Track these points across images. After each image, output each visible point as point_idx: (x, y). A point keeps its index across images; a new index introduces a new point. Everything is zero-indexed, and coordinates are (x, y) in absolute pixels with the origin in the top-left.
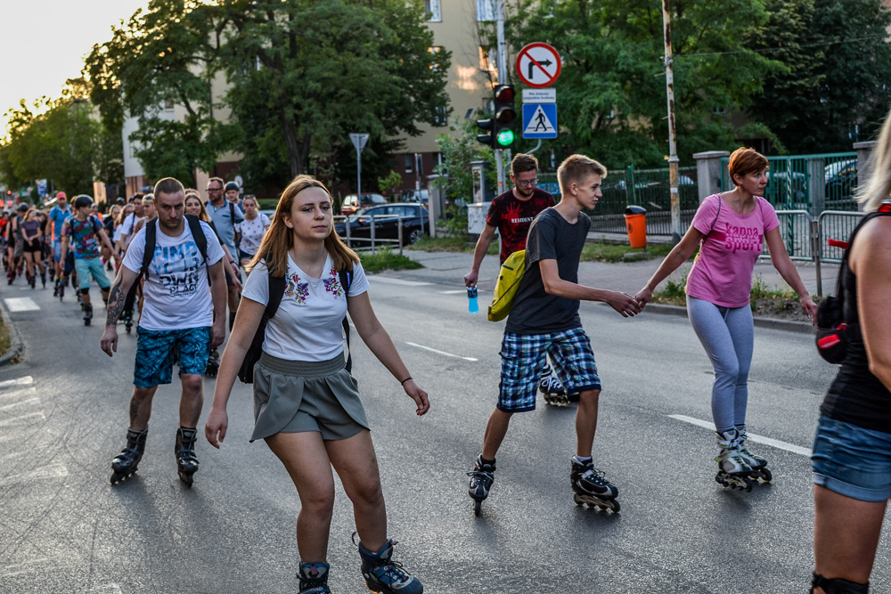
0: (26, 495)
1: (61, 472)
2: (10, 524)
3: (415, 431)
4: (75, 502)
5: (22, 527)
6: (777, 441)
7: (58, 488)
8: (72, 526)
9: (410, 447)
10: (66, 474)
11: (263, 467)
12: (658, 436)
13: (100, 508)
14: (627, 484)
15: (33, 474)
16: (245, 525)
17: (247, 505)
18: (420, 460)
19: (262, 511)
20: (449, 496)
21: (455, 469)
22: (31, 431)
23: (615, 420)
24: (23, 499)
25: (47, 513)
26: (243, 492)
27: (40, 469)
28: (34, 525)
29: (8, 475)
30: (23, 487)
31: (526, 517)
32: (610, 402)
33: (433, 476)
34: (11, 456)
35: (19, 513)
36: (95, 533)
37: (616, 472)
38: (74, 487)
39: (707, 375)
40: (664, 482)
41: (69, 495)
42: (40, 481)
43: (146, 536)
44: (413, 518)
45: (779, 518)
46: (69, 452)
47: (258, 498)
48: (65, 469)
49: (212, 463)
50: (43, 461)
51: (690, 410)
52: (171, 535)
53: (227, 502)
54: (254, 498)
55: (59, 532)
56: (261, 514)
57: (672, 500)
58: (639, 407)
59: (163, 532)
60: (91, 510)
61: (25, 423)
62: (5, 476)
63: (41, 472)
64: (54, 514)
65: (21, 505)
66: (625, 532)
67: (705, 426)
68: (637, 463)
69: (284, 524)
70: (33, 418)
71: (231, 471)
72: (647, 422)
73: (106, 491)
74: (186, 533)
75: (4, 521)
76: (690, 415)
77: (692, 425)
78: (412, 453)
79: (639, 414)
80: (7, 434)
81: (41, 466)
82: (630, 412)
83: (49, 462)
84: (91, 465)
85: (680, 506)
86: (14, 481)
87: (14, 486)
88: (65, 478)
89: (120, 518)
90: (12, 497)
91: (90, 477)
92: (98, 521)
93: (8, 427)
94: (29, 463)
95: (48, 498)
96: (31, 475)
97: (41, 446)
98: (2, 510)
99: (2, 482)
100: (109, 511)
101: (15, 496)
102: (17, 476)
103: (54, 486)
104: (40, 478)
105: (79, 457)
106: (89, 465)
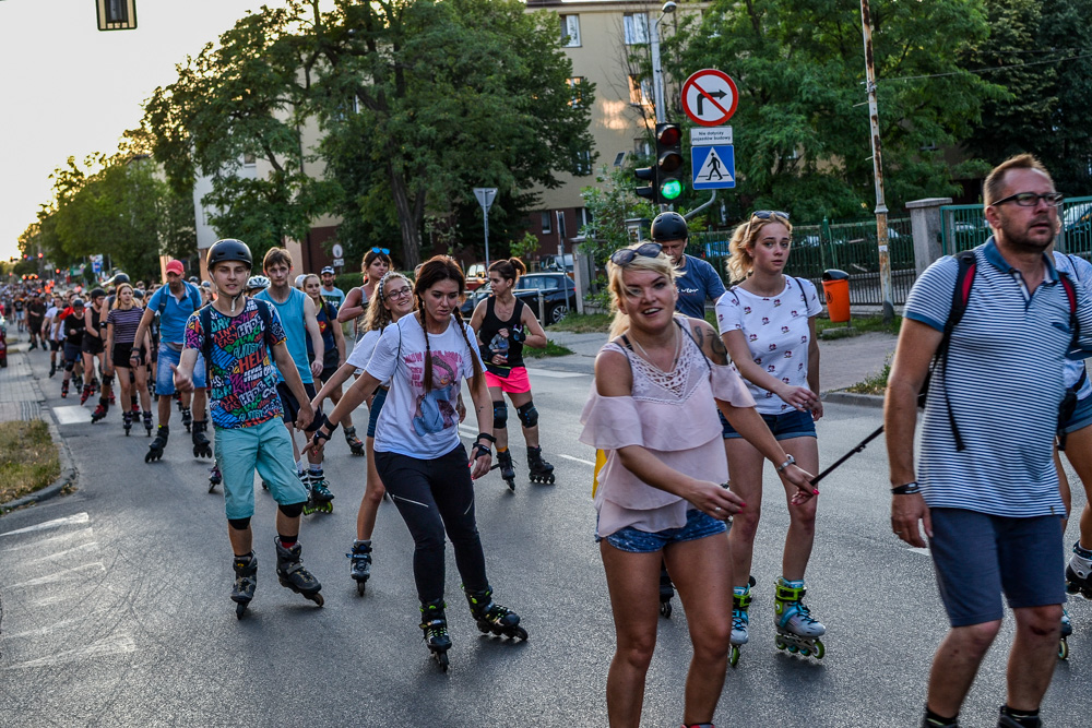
0: (82, 679)
1: (127, 646)
3: (582, 579)
4: (145, 689)
7: (123, 669)
9: (577, 601)
10: (133, 648)
11: (388, 634)
12: (900, 579)
13: (178, 698)
14: (866, 650)
15: (92, 649)
16: (369, 719)
17: (370, 690)
18: (592, 620)
19: (391, 699)
22: (88, 589)
23: (840, 557)
24: (78, 686)
25: (109, 705)
26: (365, 672)
27: (99, 641)
28: (93, 722)
29: (58, 651)
30: (79, 667)
32: (830, 532)
34: (62, 624)
35: (73, 706)
37: (851, 632)
38: (144, 667)
40: (917, 645)
41: (138, 678)
42: (100, 660)
44: (590, 705)
45: (1077, 693)
46: (136, 617)
47: (384, 680)
48: (131, 642)
50: (104, 631)
53: (344, 686)
54: (378, 679)
56: (389, 704)
58: (870, 538)
60: (167, 701)
61: (80, 577)
62: (55, 653)
63: (100, 647)
64: (118, 708)
65: (76, 694)
68: (876, 617)
70: (90, 570)
71: (347, 640)
72: (883, 558)
78: (581, 609)
79: (870, 548)
80: (57, 593)
81: (100, 637)
82: (858, 545)
83: (110, 633)
84: (166, 634)
86: (66, 660)
87: (67, 666)
88: (132, 654)
89: (204, 711)
90: (64, 683)
91: (164, 653)
92: (176, 717)
93: (58, 584)
94: (85, 634)
95: (110, 683)
96: (87, 651)
97: (100, 610)
98: (51, 700)
99: (52, 662)
100: (190, 702)
101: (68, 682)
102: (70, 652)
103: (117, 667)
104: (100, 655)
105: (149, 625)
106: (162, 635)
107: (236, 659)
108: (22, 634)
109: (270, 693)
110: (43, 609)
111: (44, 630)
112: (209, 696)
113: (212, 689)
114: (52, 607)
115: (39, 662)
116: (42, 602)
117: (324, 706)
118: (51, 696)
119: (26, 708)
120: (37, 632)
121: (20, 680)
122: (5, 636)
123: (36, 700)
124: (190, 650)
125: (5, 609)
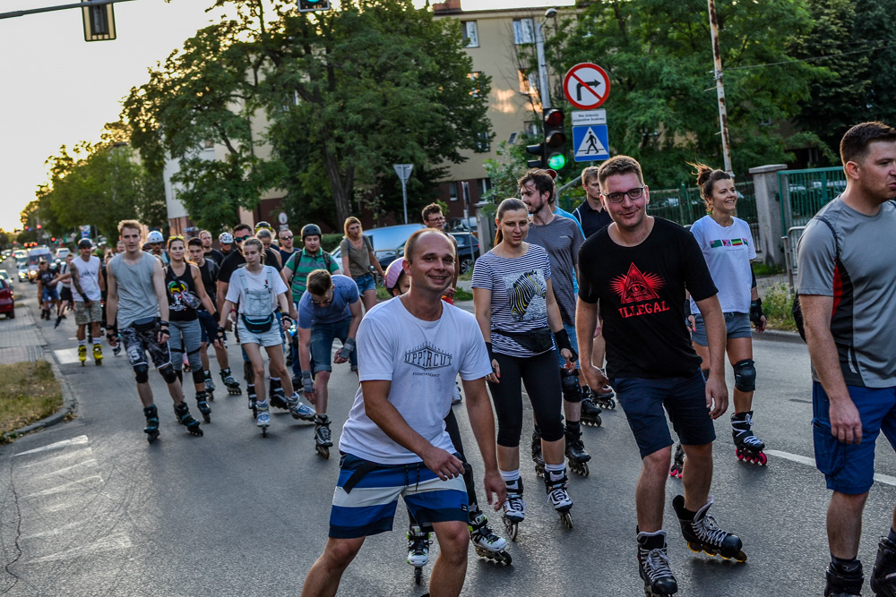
0: (89, 570)
1: (124, 543)
4: (140, 577)
6: (884, 476)
7: (122, 561)
10: (129, 545)
15: (95, 546)
22: (90, 497)
24: (85, 576)
25: (111, 591)
27: (101, 540)
29: (68, 548)
30: (85, 561)
31: (628, 576)
34: (70, 526)
35: (82, 592)
38: (138, 560)
39: (793, 403)
40: (771, 529)
41: (134, 569)
42: (102, 554)
46: (130, 519)
48: (128, 539)
50: (104, 531)
51: (784, 444)
57: (784, 550)
61: (83, 488)
62: (65, 550)
63: (102, 544)
65: (84, 582)
66: (738, 591)
67: (803, 462)
68: (736, 507)
70: (91, 481)
73: (173, 564)
76: (784, 450)
77: (789, 462)
80: (64, 501)
81: (102, 536)
83: (110, 532)
84: (156, 533)
85: (793, 556)
86: (75, 555)
87: (76, 560)
88: (129, 549)
90: (74, 573)
91: (154, 549)
93: (65, 493)
94: (89, 534)
95: (112, 573)
96: (92, 548)
97: (101, 514)
98: (63, 588)
99: (63, 557)
101: (77, 573)
102: (78, 548)
103: (117, 560)
104: (102, 550)
105: (142, 525)
106: (152, 533)
107: (214, 551)
108: (38, 535)
109: (244, 579)
110: (53, 514)
111: (56, 531)
112: (193, 582)
113: (196, 576)
114: (61, 513)
115: (52, 557)
116: (52, 509)
117: (288, 588)
118: (64, 584)
119: (44, 595)
120: (50, 533)
121: (38, 572)
122: (24, 537)
123: (52, 587)
124: (176, 545)
125: (22, 515)
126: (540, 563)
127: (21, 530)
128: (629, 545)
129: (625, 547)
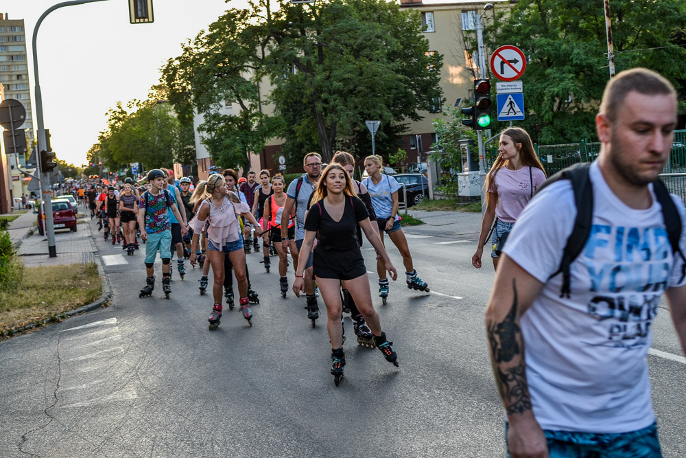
0: (103, 414)
1: (132, 395)
2: (90, 438)
3: (410, 358)
4: (140, 420)
5: (98, 441)
7: (128, 408)
8: (136, 440)
10: (136, 397)
11: (288, 389)
13: (159, 425)
15: (111, 397)
16: (271, 438)
17: (273, 422)
18: (413, 382)
19: (285, 427)
20: (434, 412)
21: (440, 389)
22: (112, 362)
24: (100, 418)
25: (118, 429)
26: (272, 411)
27: (116, 393)
28: (108, 439)
29: (91, 398)
30: (102, 407)
31: (495, 430)
33: (422, 395)
34: (95, 382)
35: (97, 429)
36: (153, 446)
38: (140, 408)
41: (136, 414)
42: (115, 403)
43: (193, 448)
44: (405, 432)
46: (139, 379)
47: (283, 416)
48: (135, 393)
49: (249, 387)
50: (120, 386)
52: (213, 447)
53: (258, 419)
54: (279, 415)
55: (125, 445)
56: (284, 430)
59: (206, 444)
60: (152, 427)
61: (108, 355)
62: (89, 399)
63: (116, 396)
64: (123, 430)
65: (99, 422)
69: (302, 438)
70: (115, 351)
71: (263, 393)
73: (165, 411)
74: (224, 446)
75: (85, 436)
80: (94, 364)
81: (117, 390)
83: (123, 388)
84: (156, 389)
86: (95, 403)
87: (96, 407)
88: (135, 400)
89: (174, 433)
90: (93, 416)
91: (153, 400)
92: (156, 436)
93: (95, 359)
94: (108, 388)
95: (120, 416)
96: (108, 398)
97: (118, 374)
98: (84, 426)
99: (87, 404)
100: (166, 427)
101: (95, 416)
102: (98, 399)
103: (125, 407)
104: (116, 400)
105: (147, 383)
106: (153, 389)
107: (196, 403)
108: (71, 388)
109: (214, 423)
110: (84, 374)
111: (84, 386)
112: (177, 424)
113: (180, 420)
114: (90, 373)
115: (79, 404)
116: (84, 370)
117: (245, 430)
118: (85, 423)
119: (69, 430)
120: (80, 387)
121: (67, 414)
122: (61, 389)
123: (76, 426)
124: (169, 397)
125: (62, 374)
126: (433, 418)
127: (59, 384)
128: (500, 407)
129: (497, 408)
